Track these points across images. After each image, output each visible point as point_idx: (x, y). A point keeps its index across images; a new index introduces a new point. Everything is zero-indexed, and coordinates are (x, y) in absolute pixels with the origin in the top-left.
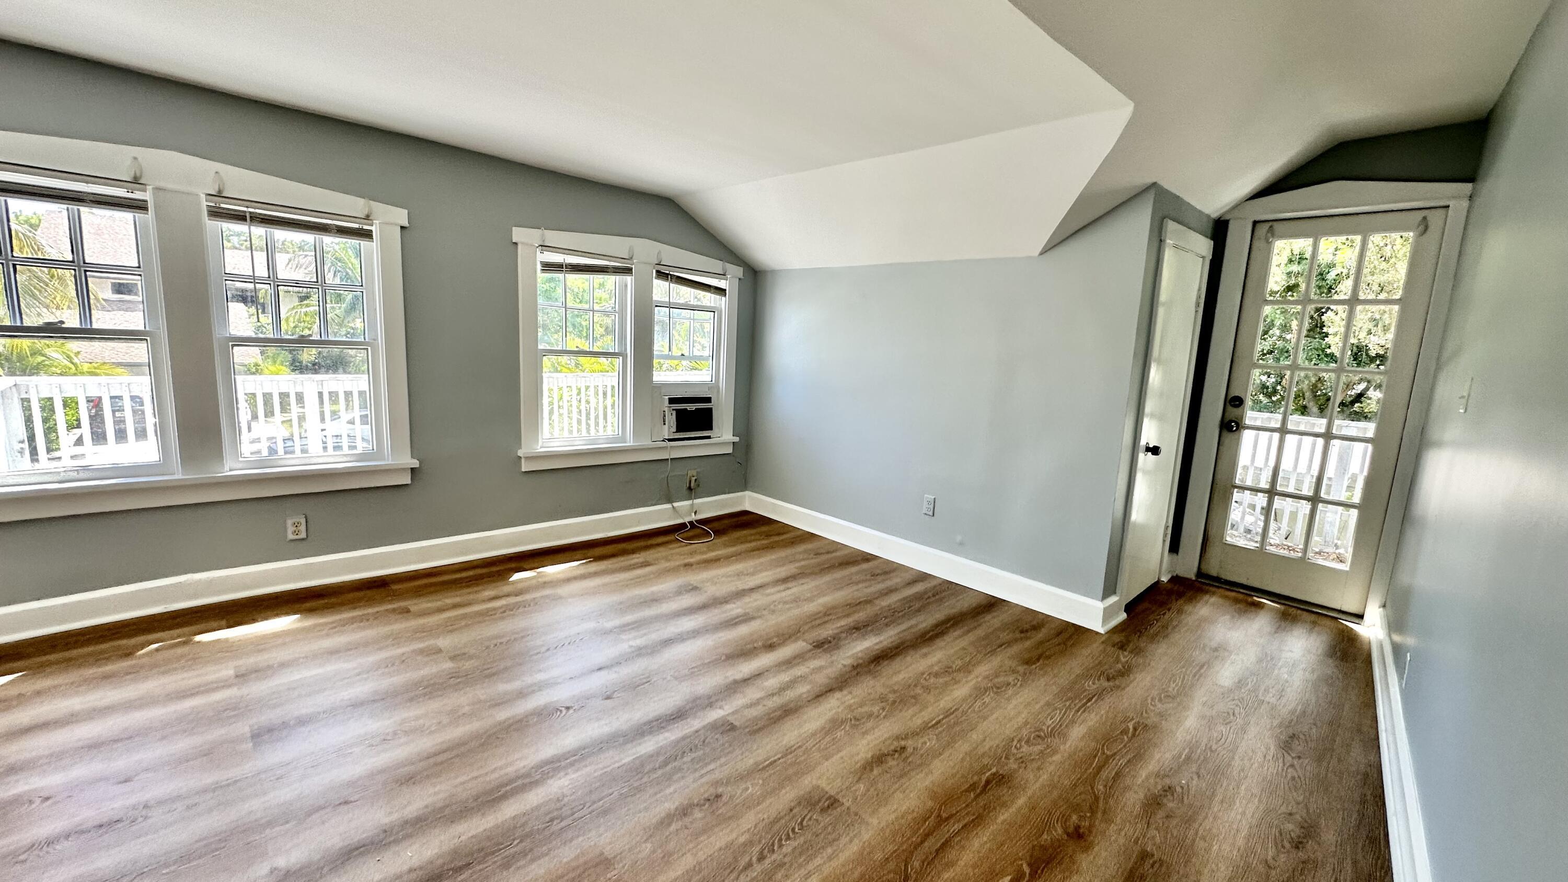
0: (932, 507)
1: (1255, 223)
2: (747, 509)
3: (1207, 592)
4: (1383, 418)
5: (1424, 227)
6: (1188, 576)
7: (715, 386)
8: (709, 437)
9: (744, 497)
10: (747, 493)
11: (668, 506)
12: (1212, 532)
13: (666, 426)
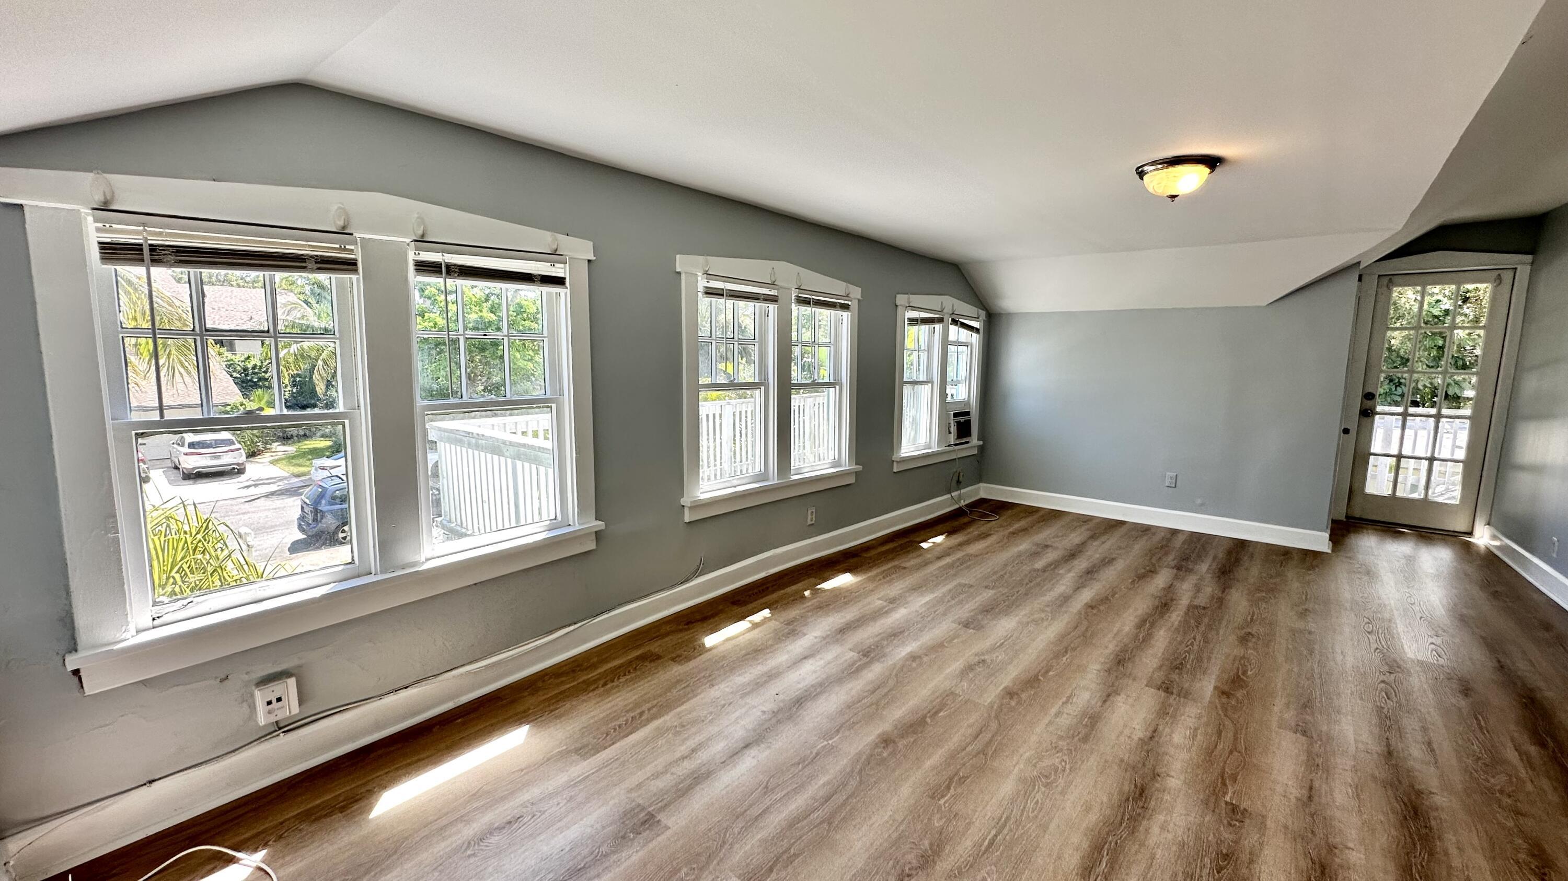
0: (1174, 481)
1: (1379, 276)
2: (983, 497)
3: (1362, 528)
4: (1478, 403)
5: (1499, 280)
6: (1340, 519)
7: (967, 403)
8: (967, 442)
9: (979, 488)
10: (982, 485)
11: (948, 496)
12: (1356, 486)
13: (952, 435)
